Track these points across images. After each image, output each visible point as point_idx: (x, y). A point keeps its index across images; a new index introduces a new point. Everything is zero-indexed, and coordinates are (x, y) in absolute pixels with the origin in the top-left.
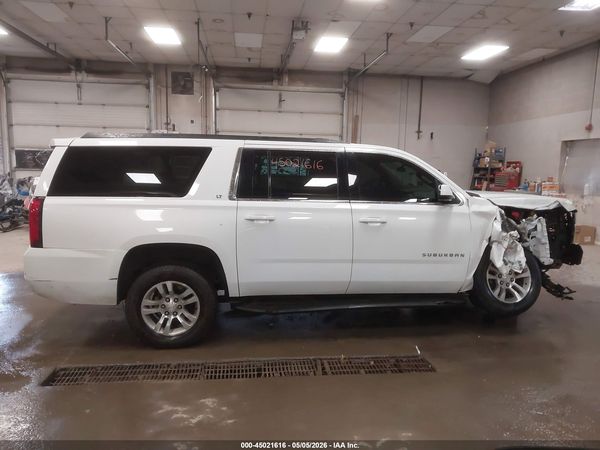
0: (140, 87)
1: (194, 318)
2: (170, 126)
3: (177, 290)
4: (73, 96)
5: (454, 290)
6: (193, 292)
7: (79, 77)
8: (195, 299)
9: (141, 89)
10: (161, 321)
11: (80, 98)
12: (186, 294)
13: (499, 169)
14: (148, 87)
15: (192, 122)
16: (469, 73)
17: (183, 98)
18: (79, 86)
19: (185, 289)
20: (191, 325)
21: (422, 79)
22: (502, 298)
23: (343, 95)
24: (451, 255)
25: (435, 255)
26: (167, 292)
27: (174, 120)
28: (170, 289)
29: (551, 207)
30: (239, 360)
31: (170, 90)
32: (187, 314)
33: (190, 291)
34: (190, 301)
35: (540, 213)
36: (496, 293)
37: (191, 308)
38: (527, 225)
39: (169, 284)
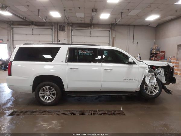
0: (49, 29)
1: (54, 97)
2: (59, 41)
3: (50, 89)
4: (31, 32)
5: (134, 91)
6: (54, 90)
7: (33, 27)
8: (55, 92)
9: (50, 30)
10: (45, 98)
11: (33, 33)
12: (52, 90)
13: (158, 54)
14: (52, 29)
15: (65, 39)
16: (149, 24)
17: (62, 32)
18: (32, 29)
19: (52, 89)
20: (53, 99)
21: (134, 26)
22: (149, 93)
23: (110, 31)
24: (133, 80)
25: (127, 80)
26: (47, 90)
27: (60, 39)
28: (47, 88)
29: (165, 66)
30: (66, 110)
31: (58, 30)
32: (52, 96)
33: (53, 89)
34: (53, 92)
35: (162, 67)
36: (147, 92)
37: (54, 94)
38: (157, 71)
39: (47, 87)
